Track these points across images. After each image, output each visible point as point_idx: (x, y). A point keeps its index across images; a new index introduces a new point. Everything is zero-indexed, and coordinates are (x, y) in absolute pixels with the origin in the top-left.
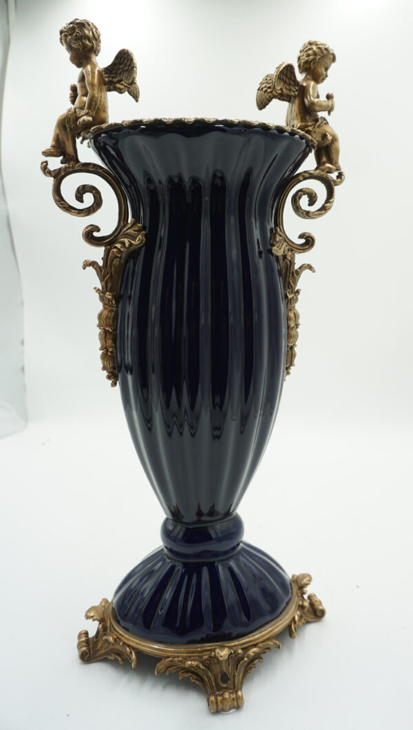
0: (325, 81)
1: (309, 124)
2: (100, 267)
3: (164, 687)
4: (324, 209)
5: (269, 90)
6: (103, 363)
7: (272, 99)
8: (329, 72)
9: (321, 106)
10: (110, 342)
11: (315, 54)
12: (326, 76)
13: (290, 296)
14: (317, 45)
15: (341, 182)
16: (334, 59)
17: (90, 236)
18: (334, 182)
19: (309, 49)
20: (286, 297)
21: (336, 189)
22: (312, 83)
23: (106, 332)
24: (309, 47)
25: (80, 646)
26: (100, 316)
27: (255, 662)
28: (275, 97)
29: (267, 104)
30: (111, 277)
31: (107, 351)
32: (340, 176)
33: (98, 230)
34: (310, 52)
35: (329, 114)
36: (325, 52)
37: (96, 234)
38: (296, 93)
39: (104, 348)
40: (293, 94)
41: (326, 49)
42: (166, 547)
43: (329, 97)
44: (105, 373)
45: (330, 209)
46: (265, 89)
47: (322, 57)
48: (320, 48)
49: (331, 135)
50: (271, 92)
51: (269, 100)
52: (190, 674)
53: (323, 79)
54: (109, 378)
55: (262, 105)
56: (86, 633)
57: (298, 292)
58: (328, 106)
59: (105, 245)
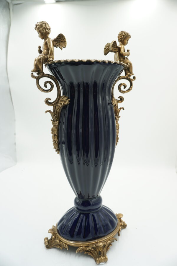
0: (127, 45)
1: (122, 60)
2: (52, 112)
3: (79, 256)
4: (129, 90)
5: (108, 49)
6: (54, 146)
7: (109, 52)
8: (128, 41)
9: (125, 54)
10: (56, 139)
11: (123, 36)
12: (127, 43)
13: (117, 118)
14: (124, 32)
15: (134, 80)
16: (130, 37)
17: (47, 102)
18: (132, 80)
19: (122, 34)
20: (116, 119)
21: (133, 82)
22: (123, 46)
23: (55, 135)
24: (121, 33)
25: (45, 243)
26: (52, 130)
27: (110, 246)
28: (110, 51)
29: (107, 54)
30: (57, 116)
31: (56, 142)
32: (134, 78)
33: (50, 100)
34: (122, 35)
35: (128, 57)
36: (127, 35)
37: (49, 101)
38: (117, 50)
39: (54, 141)
40: (116, 51)
41: (127, 34)
42: (76, 207)
43: (128, 51)
44: (55, 150)
45: (131, 90)
46: (107, 49)
47: (126, 37)
48: (125, 34)
49: (129, 63)
50: (109, 50)
51: (108, 53)
52: (88, 252)
53: (126, 44)
54: (56, 151)
55: (106, 54)
56: (47, 238)
57: (119, 117)
58: (128, 54)
59: (53, 105)
